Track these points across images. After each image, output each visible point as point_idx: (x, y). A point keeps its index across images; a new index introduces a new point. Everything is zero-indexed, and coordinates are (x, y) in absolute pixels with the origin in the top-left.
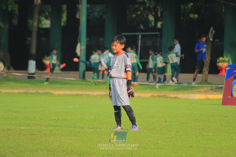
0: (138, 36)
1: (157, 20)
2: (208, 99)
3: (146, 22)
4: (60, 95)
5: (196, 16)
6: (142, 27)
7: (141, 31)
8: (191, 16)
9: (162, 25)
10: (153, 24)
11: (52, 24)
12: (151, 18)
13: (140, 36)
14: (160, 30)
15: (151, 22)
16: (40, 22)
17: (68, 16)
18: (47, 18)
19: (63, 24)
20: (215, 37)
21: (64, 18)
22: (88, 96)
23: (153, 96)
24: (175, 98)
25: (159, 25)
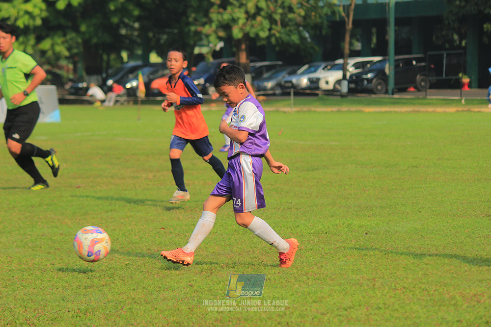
0: (443, 54)
1: (461, 38)
3: (452, 41)
4: (370, 113)
6: (447, 46)
7: (446, 49)
9: (466, 44)
10: (458, 42)
11: (363, 46)
12: (456, 37)
13: (445, 55)
14: (465, 48)
15: (456, 41)
16: (351, 44)
17: (377, 39)
18: (358, 40)
19: (373, 46)
21: (374, 40)
22: (397, 112)
23: (457, 111)
25: (463, 43)
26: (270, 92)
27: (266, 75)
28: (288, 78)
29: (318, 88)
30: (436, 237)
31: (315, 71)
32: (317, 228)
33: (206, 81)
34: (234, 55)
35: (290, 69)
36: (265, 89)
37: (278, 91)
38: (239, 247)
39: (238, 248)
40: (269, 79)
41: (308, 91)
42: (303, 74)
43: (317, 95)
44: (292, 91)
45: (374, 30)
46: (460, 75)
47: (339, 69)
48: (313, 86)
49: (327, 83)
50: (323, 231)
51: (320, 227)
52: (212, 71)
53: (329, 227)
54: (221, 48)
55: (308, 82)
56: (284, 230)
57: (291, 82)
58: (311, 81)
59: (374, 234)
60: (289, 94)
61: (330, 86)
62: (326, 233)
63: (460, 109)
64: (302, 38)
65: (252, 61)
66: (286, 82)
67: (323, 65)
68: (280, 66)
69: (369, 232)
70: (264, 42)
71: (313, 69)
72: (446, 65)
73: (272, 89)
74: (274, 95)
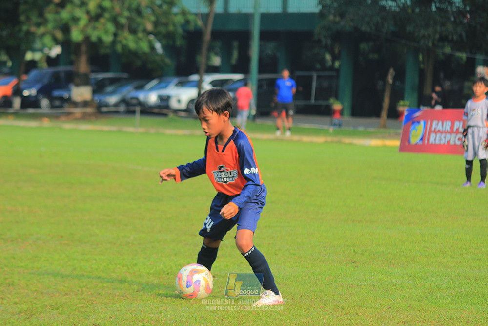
0: (313, 76)
1: (334, 58)
2: (385, 146)
3: (323, 61)
5: (376, 56)
6: (318, 66)
7: (317, 70)
8: (371, 56)
9: (340, 65)
10: (330, 63)
11: (222, 61)
12: (328, 57)
13: (315, 77)
14: (337, 71)
15: (328, 62)
16: (208, 58)
17: (239, 53)
18: (217, 54)
19: (233, 62)
20: (395, 79)
21: (235, 55)
23: (326, 142)
24: (350, 144)
25: (337, 64)
26: (113, 109)
27: (109, 89)
28: (134, 94)
29: (167, 107)
30: (293, 283)
31: (165, 87)
32: (158, 268)
33: (39, 92)
34: (71, 63)
35: (137, 83)
36: (107, 105)
37: (122, 108)
38: (66, 285)
39: (64, 286)
40: (112, 93)
41: (156, 110)
42: (152, 89)
43: (165, 115)
44: (138, 109)
45: (235, 44)
46: (332, 100)
47: (193, 86)
48: (163, 104)
49: (179, 101)
50: (164, 272)
51: (161, 266)
52: (46, 81)
53: (171, 268)
54: (58, 56)
55: (157, 99)
56: (119, 268)
57: (137, 99)
58: (161, 98)
59: (223, 277)
60: (133, 113)
61: (183, 106)
62: (168, 274)
63: (329, 139)
64: (152, 48)
65: (93, 72)
66: (132, 98)
67: (176, 80)
68: (125, 79)
69: (217, 275)
70: (108, 51)
71: (163, 84)
72: (316, 88)
73: (116, 105)
74: (117, 112)
